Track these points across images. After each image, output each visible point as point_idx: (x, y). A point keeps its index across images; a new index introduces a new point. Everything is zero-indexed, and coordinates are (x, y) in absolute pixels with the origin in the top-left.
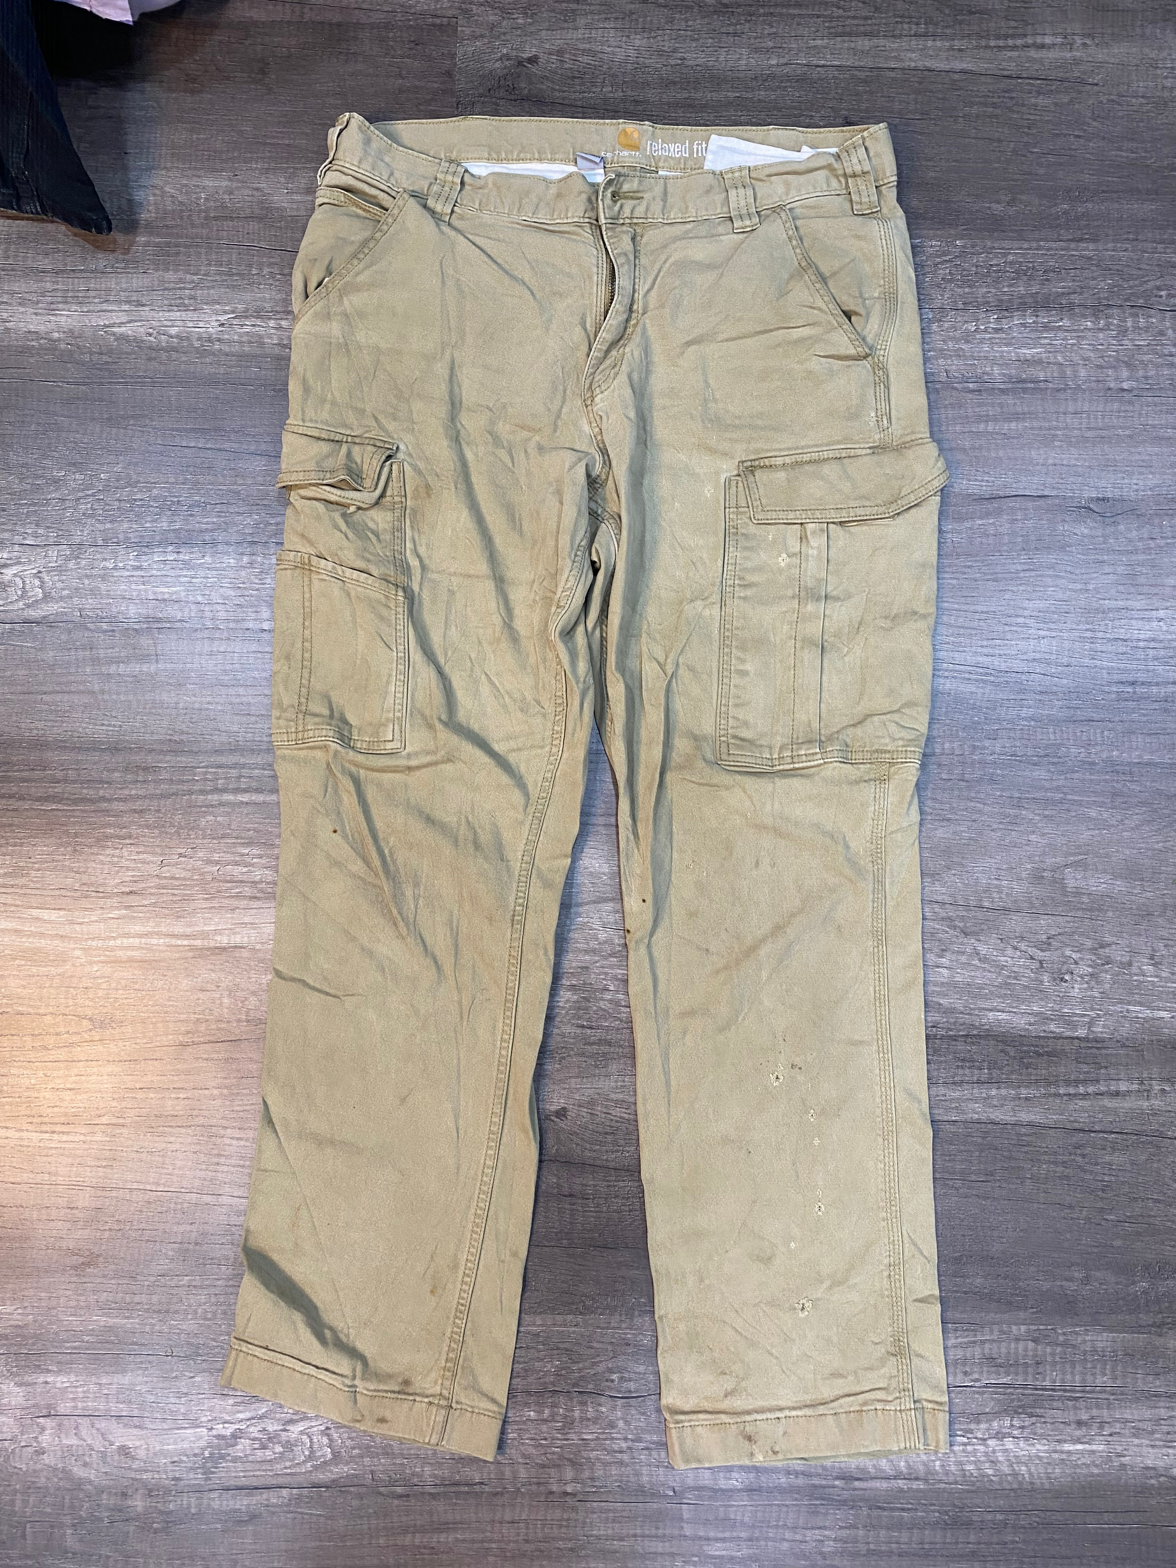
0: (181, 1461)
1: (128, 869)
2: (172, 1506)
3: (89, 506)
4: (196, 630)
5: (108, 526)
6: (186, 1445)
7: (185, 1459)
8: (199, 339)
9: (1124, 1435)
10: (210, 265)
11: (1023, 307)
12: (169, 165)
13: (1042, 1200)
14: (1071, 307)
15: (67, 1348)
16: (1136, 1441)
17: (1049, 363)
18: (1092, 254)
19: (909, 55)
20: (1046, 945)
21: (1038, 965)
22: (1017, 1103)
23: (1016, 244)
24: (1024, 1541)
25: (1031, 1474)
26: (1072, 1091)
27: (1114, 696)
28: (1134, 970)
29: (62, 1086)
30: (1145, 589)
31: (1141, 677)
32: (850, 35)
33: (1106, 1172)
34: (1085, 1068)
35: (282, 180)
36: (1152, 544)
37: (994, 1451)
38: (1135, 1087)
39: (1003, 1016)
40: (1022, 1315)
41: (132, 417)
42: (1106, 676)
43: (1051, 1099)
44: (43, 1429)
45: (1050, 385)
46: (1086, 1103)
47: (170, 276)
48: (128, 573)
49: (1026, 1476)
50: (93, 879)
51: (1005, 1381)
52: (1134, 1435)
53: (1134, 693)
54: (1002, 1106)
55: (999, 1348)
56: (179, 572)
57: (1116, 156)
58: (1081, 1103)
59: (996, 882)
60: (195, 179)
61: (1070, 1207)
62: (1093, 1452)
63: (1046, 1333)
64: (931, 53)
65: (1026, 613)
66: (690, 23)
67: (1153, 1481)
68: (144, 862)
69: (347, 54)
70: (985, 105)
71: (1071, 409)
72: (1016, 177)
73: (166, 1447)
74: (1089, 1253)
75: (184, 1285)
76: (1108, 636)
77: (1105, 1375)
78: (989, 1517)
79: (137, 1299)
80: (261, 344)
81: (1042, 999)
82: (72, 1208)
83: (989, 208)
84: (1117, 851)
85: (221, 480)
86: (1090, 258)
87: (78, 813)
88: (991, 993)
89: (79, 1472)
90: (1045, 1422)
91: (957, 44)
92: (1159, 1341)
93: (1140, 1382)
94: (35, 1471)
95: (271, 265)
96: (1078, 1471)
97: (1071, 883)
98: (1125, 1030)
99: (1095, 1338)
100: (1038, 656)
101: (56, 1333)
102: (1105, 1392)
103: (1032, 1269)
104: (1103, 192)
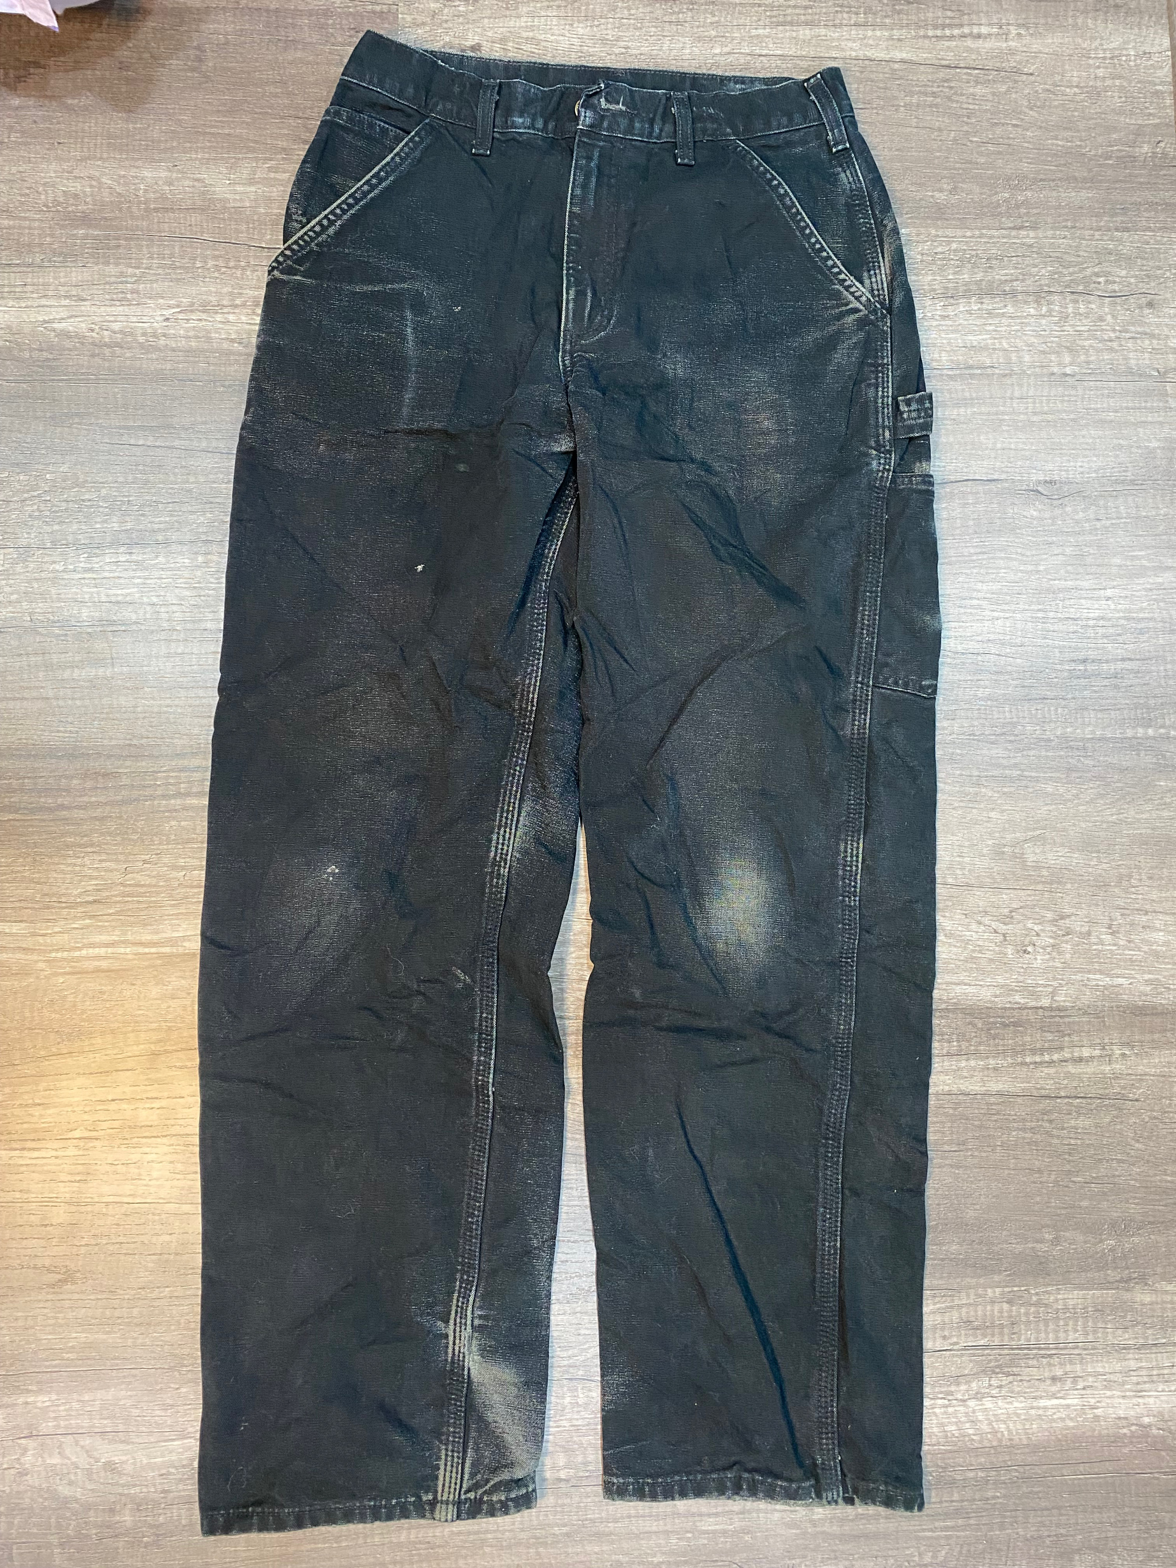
0: (169, 1474)
1: (91, 878)
2: (161, 1519)
3: (35, 507)
4: (152, 632)
5: (56, 527)
6: (174, 1457)
7: (173, 1470)
8: (144, 334)
9: (1096, 1388)
10: (152, 258)
11: (967, 294)
12: (105, 155)
13: (1012, 1166)
14: (1014, 293)
15: (46, 1367)
16: (1109, 1393)
17: (994, 349)
18: (1033, 241)
19: (850, 44)
20: (1008, 919)
21: (1002, 938)
22: (986, 1073)
23: (959, 233)
24: (1005, 1496)
25: (1009, 1431)
26: (1038, 1059)
27: (1066, 674)
28: (1093, 939)
29: (31, 1101)
30: (1094, 569)
31: (1092, 654)
32: (791, 23)
33: (1072, 1135)
34: (1050, 1036)
35: (224, 171)
36: (1098, 525)
37: (974, 1412)
38: (1097, 1052)
39: (970, 990)
40: (996, 1278)
41: (77, 415)
42: (1058, 655)
43: (1018, 1068)
44: (25, 1450)
45: (997, 371)
46: (1052, 1071)
47: (111, 269)
48: (80, 576)
49: (1006, 1433)
50: (55, 889)
51: (982, 1343)
52: (1106, 1388)
53: (1085, 670)
54: (972, 1076)
55: (976, 1311)
56: (132, 574)
57: (1053, 144)
58: (1046, 1070)
59: (958, 859)
60: (135, 170)
61: (1040, 1171)
62: (1068, 1406)
63: (1020, 1294)
64: (871, 42)
65: (980, 595)
66: (633, 12)
67: (1125, 1431)
68: (108, 870)
69: (286, 41)
70: (926, 94)
71: (1017, 394)
72: (958, 165)
73: (153, 1461)
74: (1058, 1215)
75: (165, 1297)
76: (1059, 615)
77: (1078, 1331)
78: (971, 1475)
79: (117, 1313)
80: (209, 339)
81: (1006, 972)
82: (46, 1226)
83: (932, 196)
84: (1074, 825)
85: (172, 478)
86: (1031, 246)
87: (36, 823)
88: (958, 967)
89: (65, 1490)
90: (1021, 1380)
91: (896, 33)
92: (1127, 1296)
93: (1110, 1337)
94: (18, 1492)
95: (216, 257)
96: (1054, 1425)
97: (1031, 858)
98: (1087, 998)
99: (1066, 1296)
100: (992, 637)
101: (35, 1353)
102: (1077, 1347)
103: (1004, 1233)
104: (1041, 180)
